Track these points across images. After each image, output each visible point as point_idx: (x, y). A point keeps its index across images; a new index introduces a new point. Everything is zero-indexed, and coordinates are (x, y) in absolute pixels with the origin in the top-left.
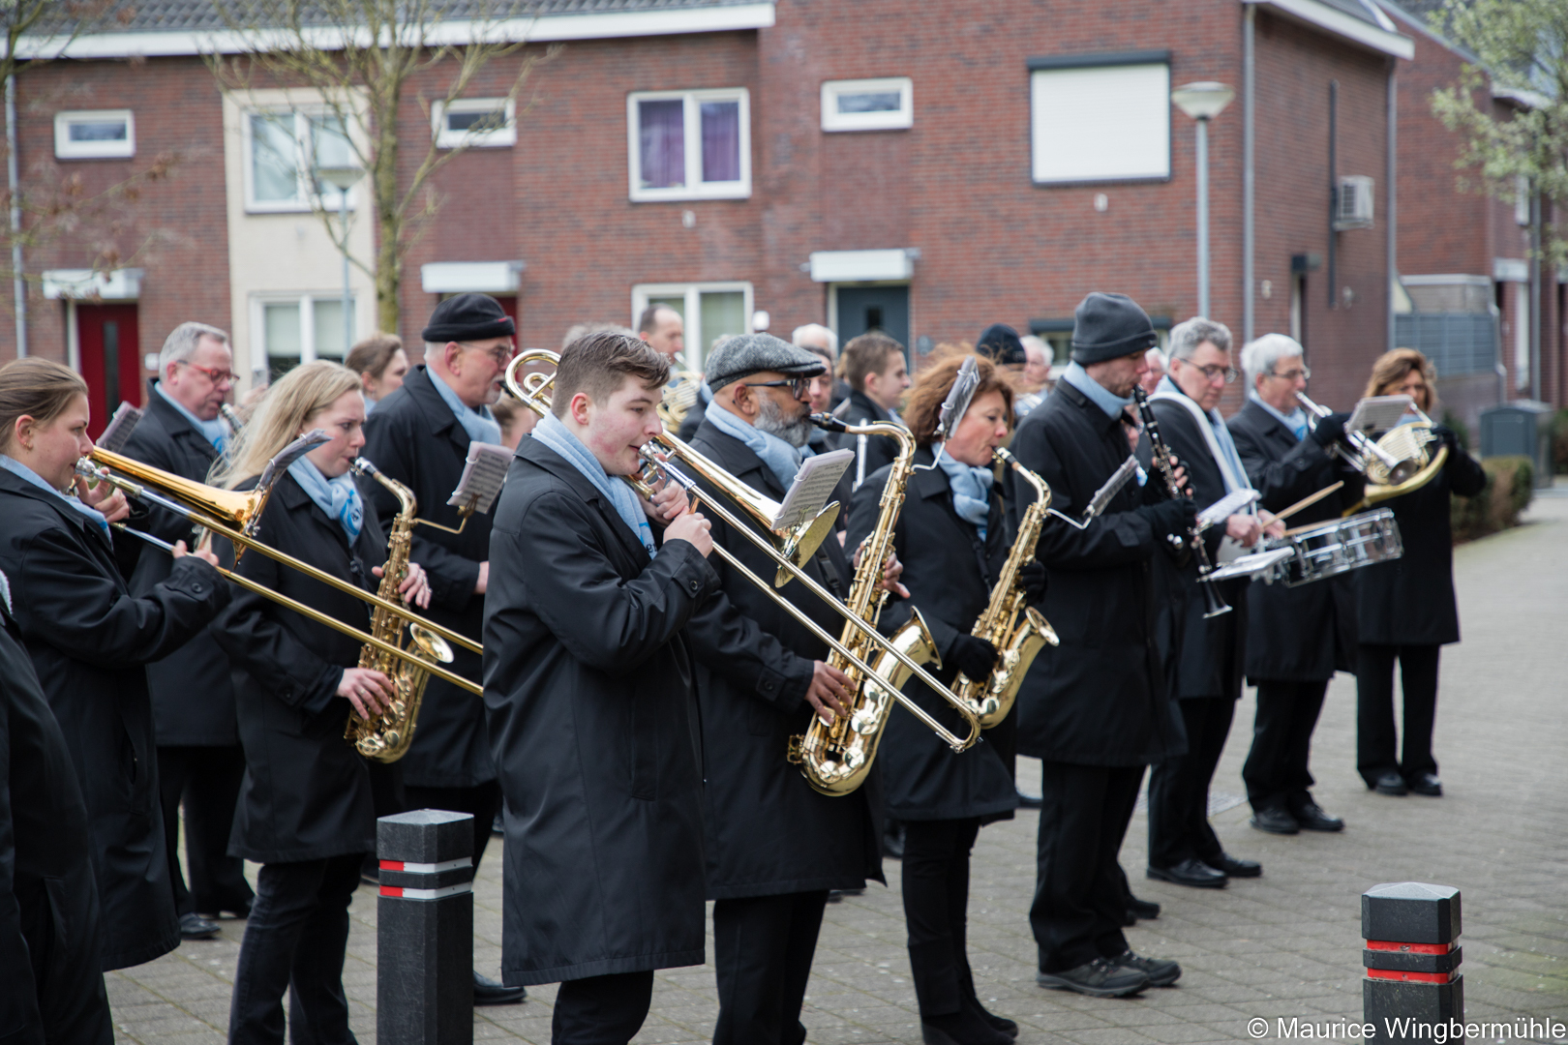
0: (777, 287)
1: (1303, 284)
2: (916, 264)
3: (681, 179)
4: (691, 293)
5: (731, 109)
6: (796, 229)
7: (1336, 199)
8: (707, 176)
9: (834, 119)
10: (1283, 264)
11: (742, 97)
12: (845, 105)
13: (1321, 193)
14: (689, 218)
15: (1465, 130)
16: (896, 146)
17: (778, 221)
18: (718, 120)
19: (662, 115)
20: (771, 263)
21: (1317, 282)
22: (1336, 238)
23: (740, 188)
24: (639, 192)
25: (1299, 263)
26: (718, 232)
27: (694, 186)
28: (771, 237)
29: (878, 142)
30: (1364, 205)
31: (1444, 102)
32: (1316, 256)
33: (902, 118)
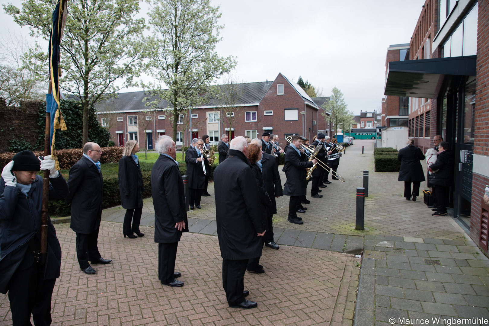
0: (259, 130)
1: (310, 131)
2: (273, 128)
3: (250, 120)
4: (251, 131)
5: (255, 113)
6: (261, 125)
7: (313, 123)
8: (253, 119)
9: (265, 114)
10: (308, 129)
11: (256, 112)
12: (266, 113)
13: (312, 122)
14: (251, 124)
15: (325, 116)
16: (271, 117)
17: (260, 124)
18: (254, 114)
19: (248, 114)
20: (259, 128)
21: (311, 130)
22: (313, 126)
23: (256, 121)
24: (246, 121)
25: (310, 129)
26: (254, 125)
27: (251, 121)
28: (259, 125)
29: (269, 116)
30: (315, 123)
31: (322, 114)
32: (311, 128)
33: (272, 114)
